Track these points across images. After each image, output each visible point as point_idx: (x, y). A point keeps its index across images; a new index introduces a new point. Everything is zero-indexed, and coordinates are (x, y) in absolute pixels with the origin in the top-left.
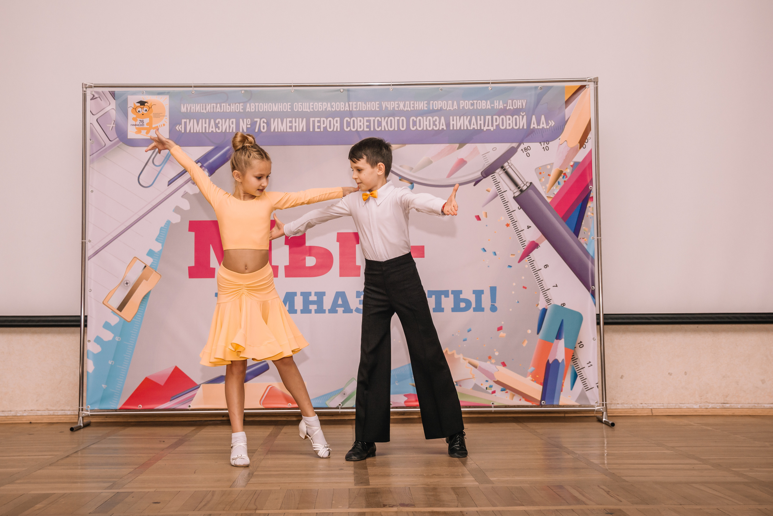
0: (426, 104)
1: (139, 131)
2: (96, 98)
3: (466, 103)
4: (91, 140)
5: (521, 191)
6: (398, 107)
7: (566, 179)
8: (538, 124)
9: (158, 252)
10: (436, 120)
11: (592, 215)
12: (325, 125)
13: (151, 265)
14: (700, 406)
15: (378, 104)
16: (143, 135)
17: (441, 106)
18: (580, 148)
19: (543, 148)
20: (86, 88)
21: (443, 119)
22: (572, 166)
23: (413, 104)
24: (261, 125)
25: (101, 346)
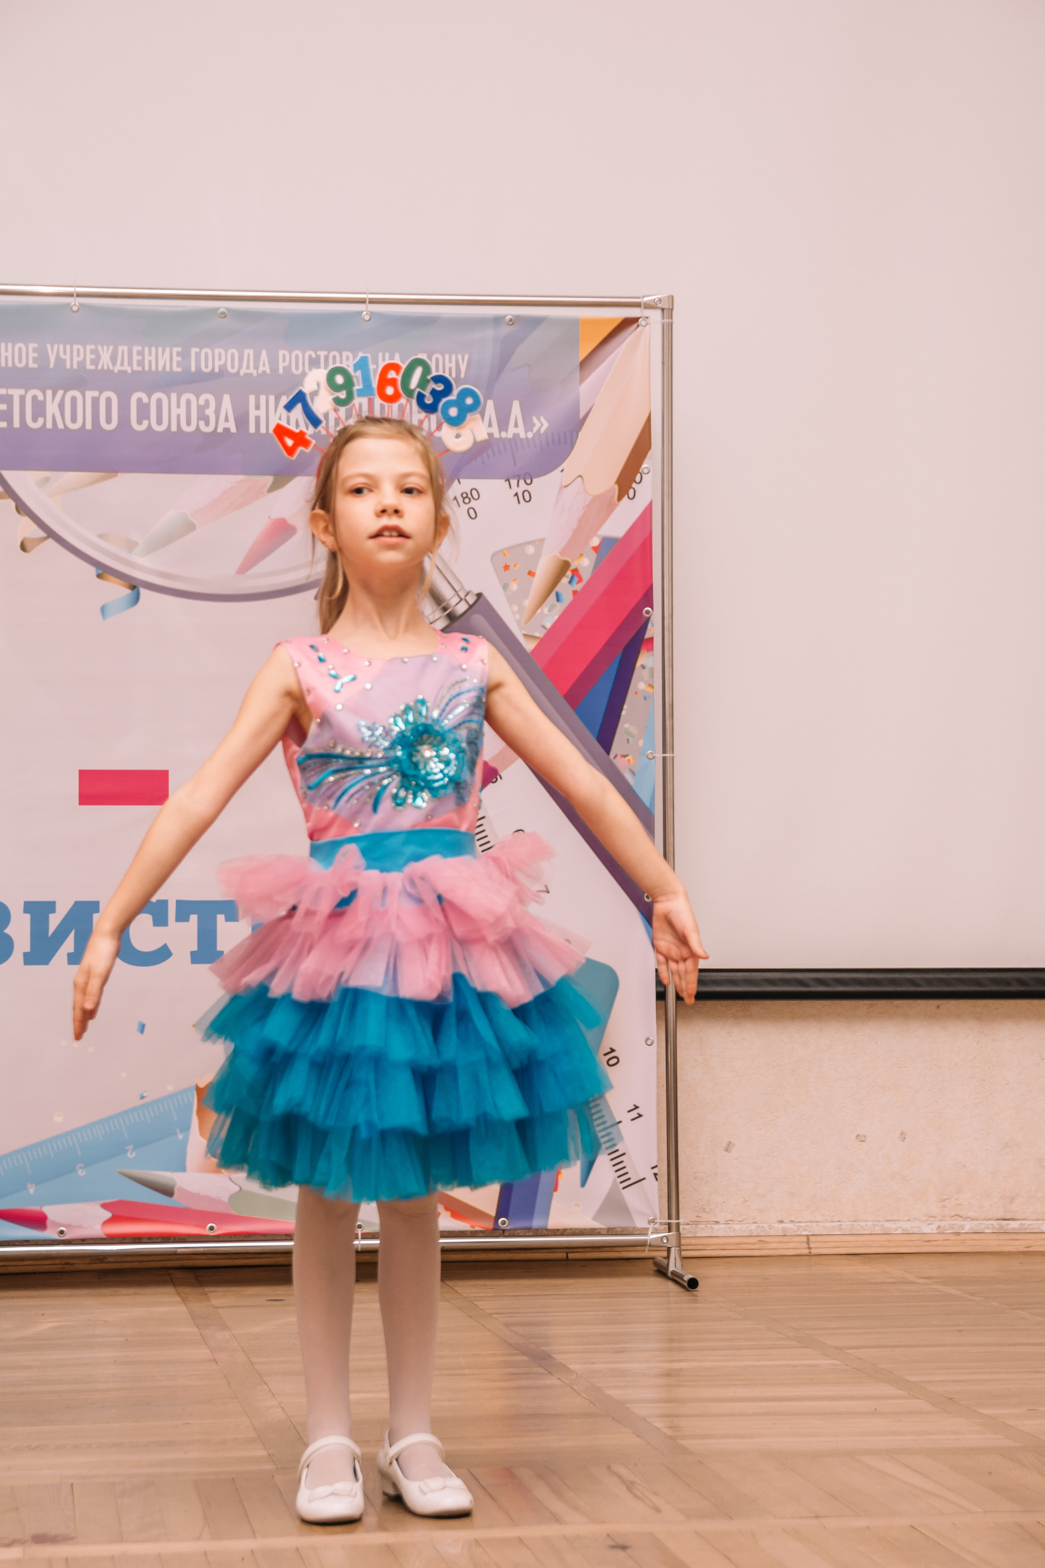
0: (178, 354)
3: (297, 357)
5: (452, 618)
6: (95, 362)
7: (578, 587)
8: (503, 425)
10: (207, 402)
11: (649, 690)
14: (939, 1227)
15: (35, 350)
17: (222, 362)
18: (620, 498)
19: (516, 494)
21: (227, 401)
22: (595, 549)
23: (140, 353)
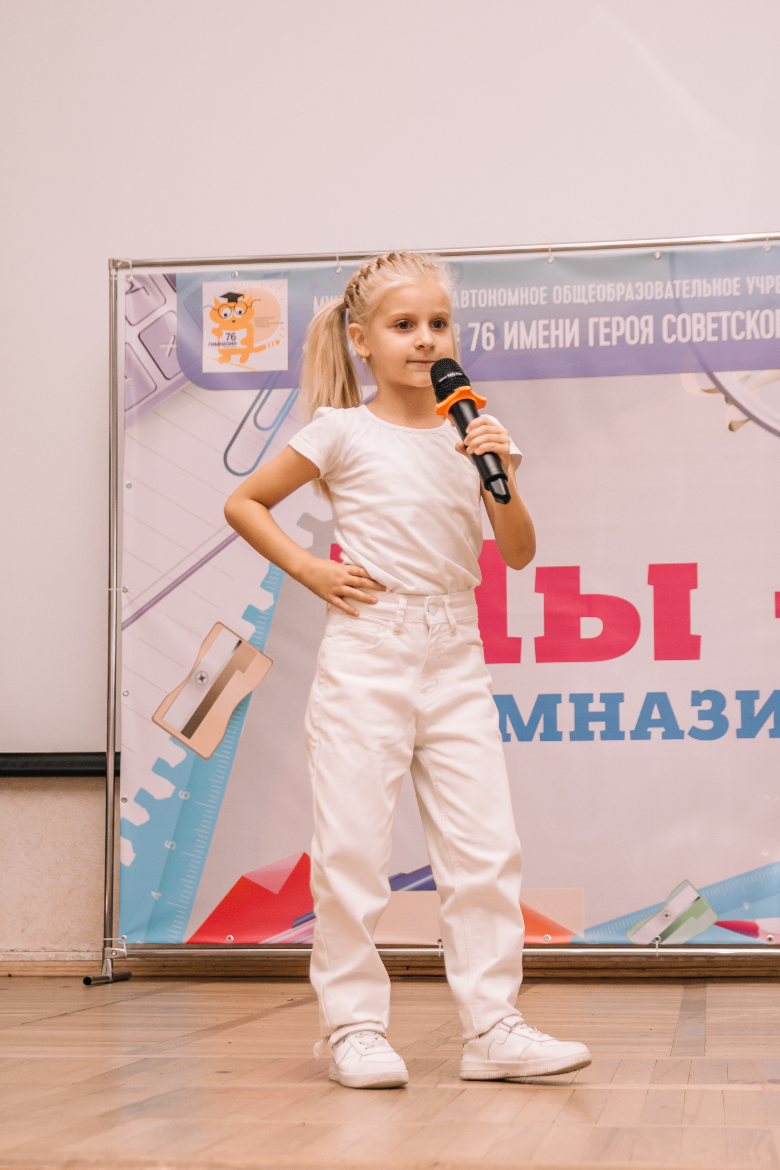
1: (225, 357)
2: (138, 290)
4: (126, 378)
9: (267, 611)
12: (621, 333)
13: (252, 639)
15: (738, 282)
16: (234, 366)
20: (117, 269)
24: (483, 336)
25: (149, 811)
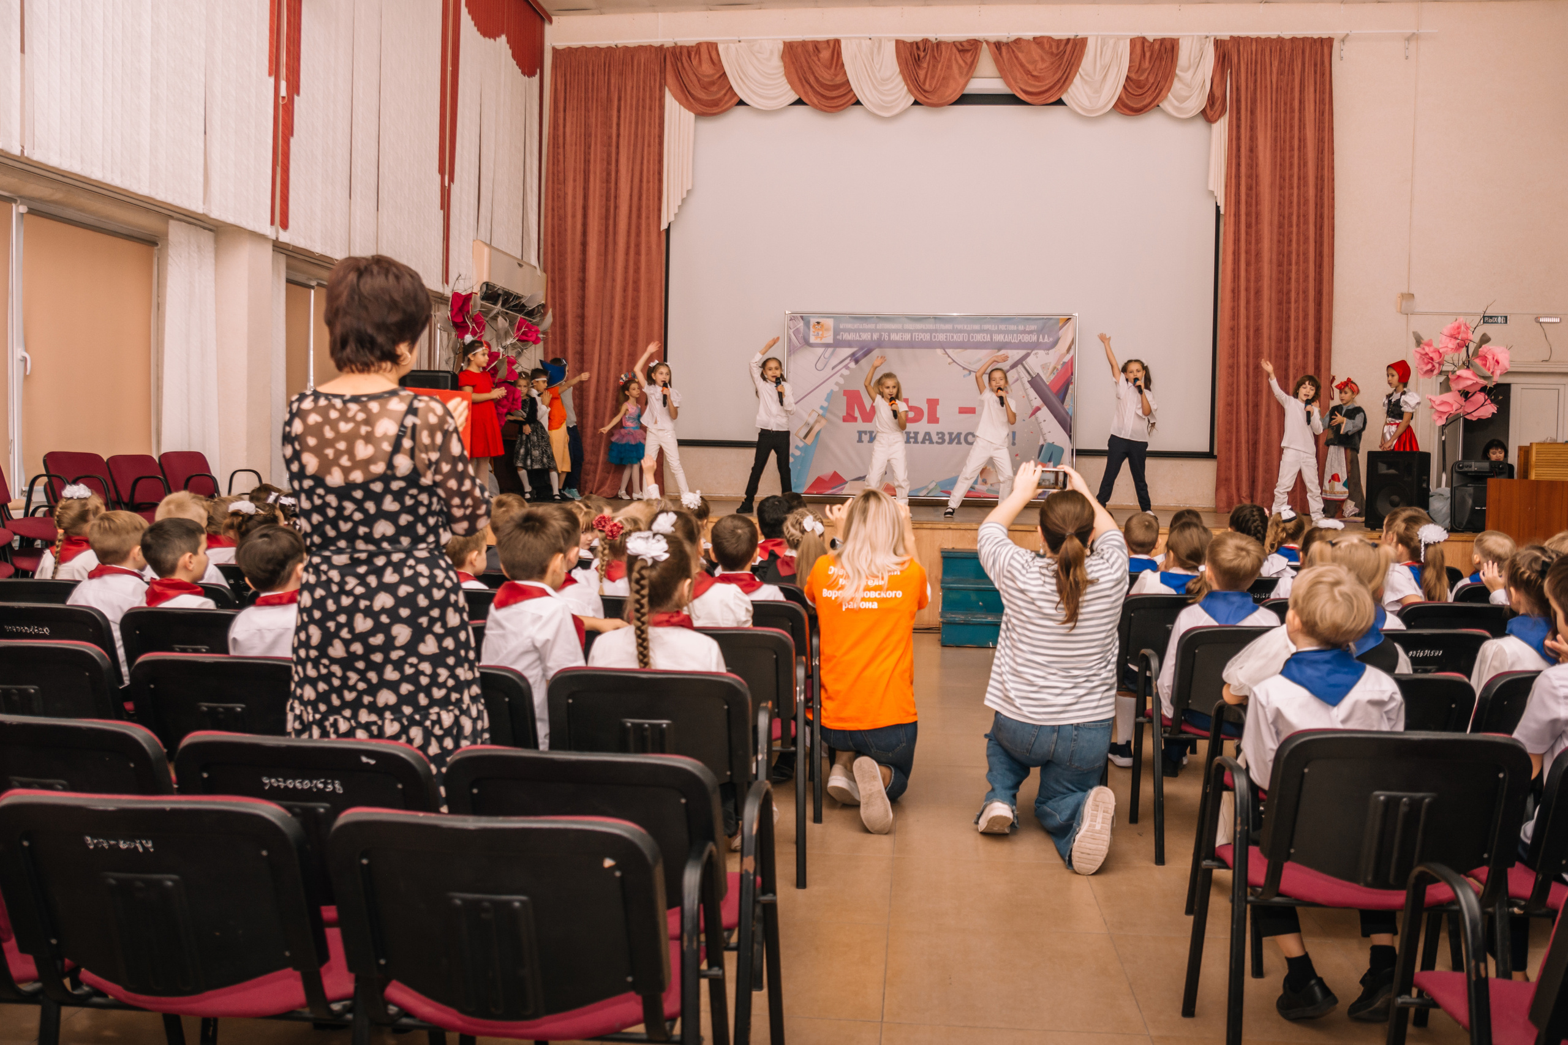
0: (980, 327)
1: (816, 339)
2: (793, 320)
3: (1003, 327)
5: (1032, 378)
6: (963, 328)
7: (1058, 372)
8: (1044, 339)
9: (826, 407)
10: (983, 336)
12: (921, 337)
13: (822, 415)
15: (952, 326)
16: (818, 341)
17: (989, 328)
18: (1067, 354)
19: (1046, 353)
21: (989, 335)
22: (1062, 364)
24: (885, 336)
